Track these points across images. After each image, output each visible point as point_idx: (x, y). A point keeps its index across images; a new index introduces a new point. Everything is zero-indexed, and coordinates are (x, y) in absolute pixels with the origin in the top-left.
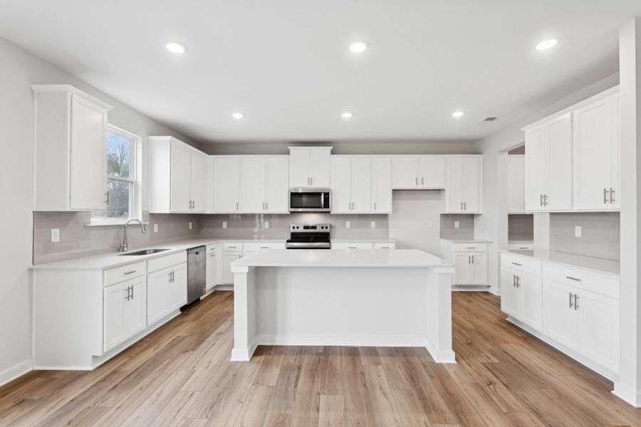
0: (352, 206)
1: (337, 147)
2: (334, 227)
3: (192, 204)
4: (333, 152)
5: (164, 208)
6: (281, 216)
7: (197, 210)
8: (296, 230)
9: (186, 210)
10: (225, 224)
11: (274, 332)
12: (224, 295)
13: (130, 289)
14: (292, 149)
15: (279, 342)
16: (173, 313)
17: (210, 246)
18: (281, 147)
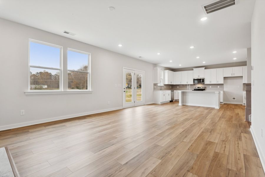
0: (211, 82)
1: (206, 67)
2: (206, 87)
3: (171, 82)
4: (205, 69)
5: (167, 83)
6: (191, 85)
7: (172, 84)
8: (195, 88)
9: (170, 84)
10: (178, 87)
11: (186, 103)
12: (177, 101)
13: (164, 94)
14: (194, 69)
15: (187, 104)
16: (168, 101)
17: (175, 91)
18: (191, 69)
